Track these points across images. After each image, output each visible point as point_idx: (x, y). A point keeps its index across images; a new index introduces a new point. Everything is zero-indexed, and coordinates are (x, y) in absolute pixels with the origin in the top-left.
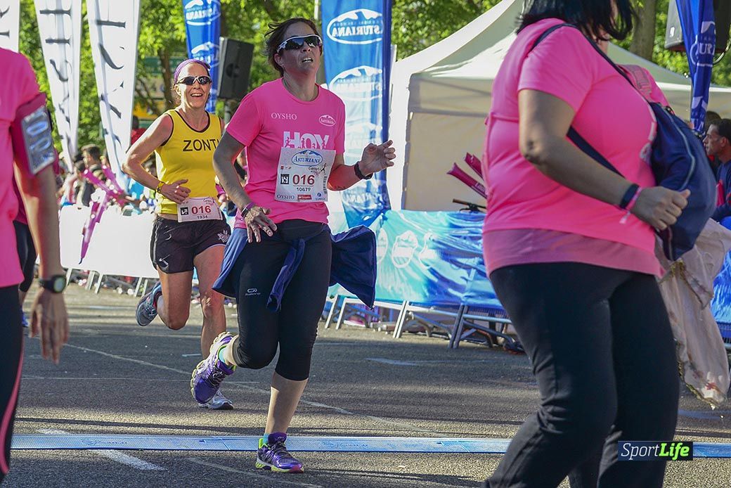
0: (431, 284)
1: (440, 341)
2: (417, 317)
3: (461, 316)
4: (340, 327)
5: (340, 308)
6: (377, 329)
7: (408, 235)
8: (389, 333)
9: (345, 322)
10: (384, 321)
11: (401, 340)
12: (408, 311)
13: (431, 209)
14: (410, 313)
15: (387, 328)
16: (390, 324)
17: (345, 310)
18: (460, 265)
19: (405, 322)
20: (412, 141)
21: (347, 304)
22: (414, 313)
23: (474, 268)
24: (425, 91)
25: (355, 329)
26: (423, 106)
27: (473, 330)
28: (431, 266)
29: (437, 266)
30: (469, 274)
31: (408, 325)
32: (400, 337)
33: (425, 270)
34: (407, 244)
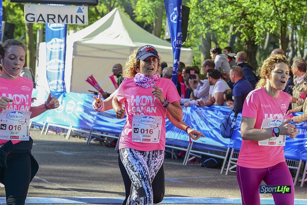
0: (80, 120)
1: (83, 141)
2: (75, 132)
3: (91, 133)
4: (47, 134)
5: (47, 127)
6: (60, 135)
7: (72, 102)
8: (65, 137)
9: (50, 131)
10: (63, 132)
11: (69, 141)
12: (72, 130)
13: (81, 92)
16: (65, 134)
17: (49, 128)
18: (90, 114)
19: (71, 134)
20: (74, 66)
21: (49, 126)
22: (74, 131)
23: (96, 116)
24: (79, 48)
25: (52, 135)
26: (78, 54)
27: (95, 138)
28: (81, 114)
29: (82, 114)
30: (94, 118)
31: (72, 134)
32: (69, 139)
33: (78, 115)
34: (71, 105)
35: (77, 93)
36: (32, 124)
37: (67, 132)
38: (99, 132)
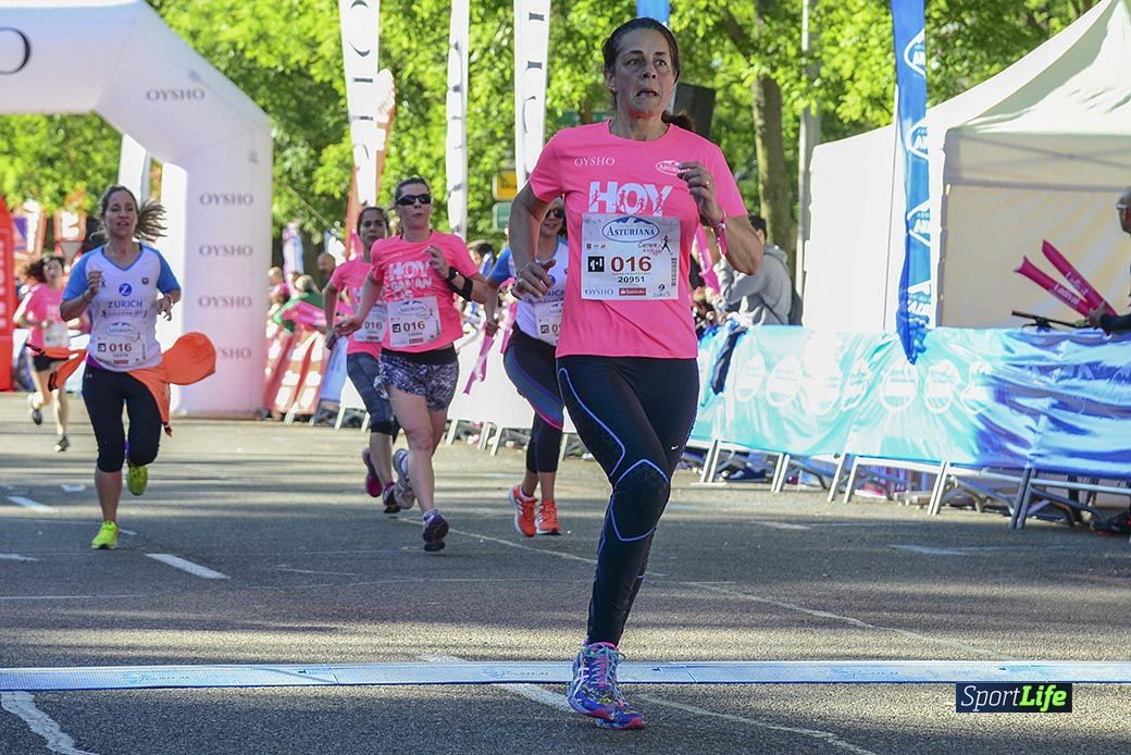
0: (981, 435)
1: (996, 518)
2: (963, 483)
3: (1027, 481)
4: (849, 500)
5: (849, 473)
6: (903, 502)
7: (945, 365)
8: (922, 508)
9: (857, 492)
10: (913, 489)
11: (940, 518)
12: (949, 476)
14: (952, 478)
15: (919, 500)
16: (923, 494)
17: (857, 476)
18: (1021, 409)
19: (945, 491)
21: (859, 466)
22: (958, 477)
23: (1045, 414)
24: (968, 154)
25: (873, 502)
26: (966, 175)
27: (1045, 502)
28: (981, 410)
29: (989, 411)
30: (1037, 422)
31: (949, 495)
32: (938, 512)
33: (971, 415)
34: (944, 379)
35: (967, 330)
36: (791, 467)
37: (930, 488)
38: (1059, 476)
